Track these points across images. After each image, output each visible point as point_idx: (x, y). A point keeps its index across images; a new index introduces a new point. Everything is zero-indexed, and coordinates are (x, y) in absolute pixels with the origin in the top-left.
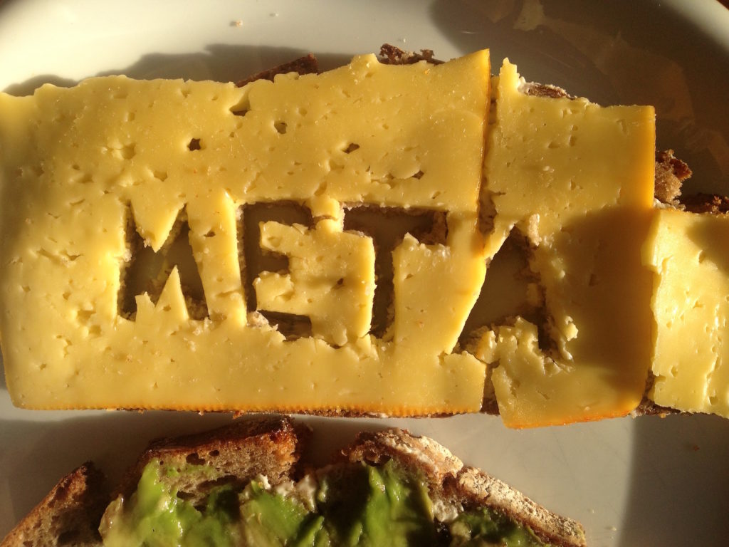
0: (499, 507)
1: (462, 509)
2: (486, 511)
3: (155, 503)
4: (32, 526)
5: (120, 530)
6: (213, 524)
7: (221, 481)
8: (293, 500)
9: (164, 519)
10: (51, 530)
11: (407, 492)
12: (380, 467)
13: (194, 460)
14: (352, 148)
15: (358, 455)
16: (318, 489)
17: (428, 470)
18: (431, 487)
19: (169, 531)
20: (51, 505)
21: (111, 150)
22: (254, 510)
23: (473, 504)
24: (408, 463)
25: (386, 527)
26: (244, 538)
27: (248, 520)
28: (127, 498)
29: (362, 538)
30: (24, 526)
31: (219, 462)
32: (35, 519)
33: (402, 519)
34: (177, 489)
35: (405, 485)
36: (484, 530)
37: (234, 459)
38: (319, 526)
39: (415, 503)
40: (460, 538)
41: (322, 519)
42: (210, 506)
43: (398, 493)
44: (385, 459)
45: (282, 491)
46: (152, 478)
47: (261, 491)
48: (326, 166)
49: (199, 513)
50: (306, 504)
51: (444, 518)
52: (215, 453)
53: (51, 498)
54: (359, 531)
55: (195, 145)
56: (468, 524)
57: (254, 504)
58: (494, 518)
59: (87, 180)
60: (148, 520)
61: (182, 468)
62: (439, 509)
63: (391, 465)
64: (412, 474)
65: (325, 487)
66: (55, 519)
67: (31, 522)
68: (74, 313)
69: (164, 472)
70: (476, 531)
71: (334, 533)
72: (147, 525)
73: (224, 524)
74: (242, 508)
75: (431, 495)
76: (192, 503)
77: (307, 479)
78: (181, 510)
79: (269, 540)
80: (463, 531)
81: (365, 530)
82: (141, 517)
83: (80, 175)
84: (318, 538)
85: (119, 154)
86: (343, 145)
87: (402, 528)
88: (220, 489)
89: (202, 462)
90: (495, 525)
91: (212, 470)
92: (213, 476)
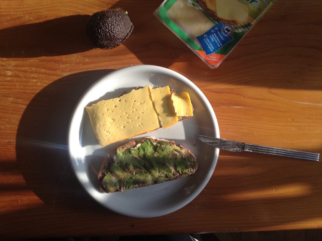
0: (162, 141)
1: (158, 143)
3: (120, 154)
7: (127, 150)
13: (123, 148)
14: (135, 101)
17: (152, 139)
18: (153, 141)
21: (105, 110)
24: (150, 140)
25: (149, 148)
26: (132, 155)
28: (116, 155)
31: (126, 147)
34: (122, 152)
35: (150, 142)
37: (128, 146)
39: (152, 144)
40: (159, 146)
44: (147, 140)
46: (118, 151)
48: (133, 104)
49: (126, 154)
51: (156, 144)
52: (125, 146)
55: (115, 106)
57: (132, 151)
59: (103, 115)
68: (106, 132)
69: (119, 151)
70: (160, 144)
76: (124, 153)
79: (136, 155)
83: (102, 115)
85: (106, 110)
86: (134, 101)
87: (151, 147)
91: (125, 149)
92: (126, 149)
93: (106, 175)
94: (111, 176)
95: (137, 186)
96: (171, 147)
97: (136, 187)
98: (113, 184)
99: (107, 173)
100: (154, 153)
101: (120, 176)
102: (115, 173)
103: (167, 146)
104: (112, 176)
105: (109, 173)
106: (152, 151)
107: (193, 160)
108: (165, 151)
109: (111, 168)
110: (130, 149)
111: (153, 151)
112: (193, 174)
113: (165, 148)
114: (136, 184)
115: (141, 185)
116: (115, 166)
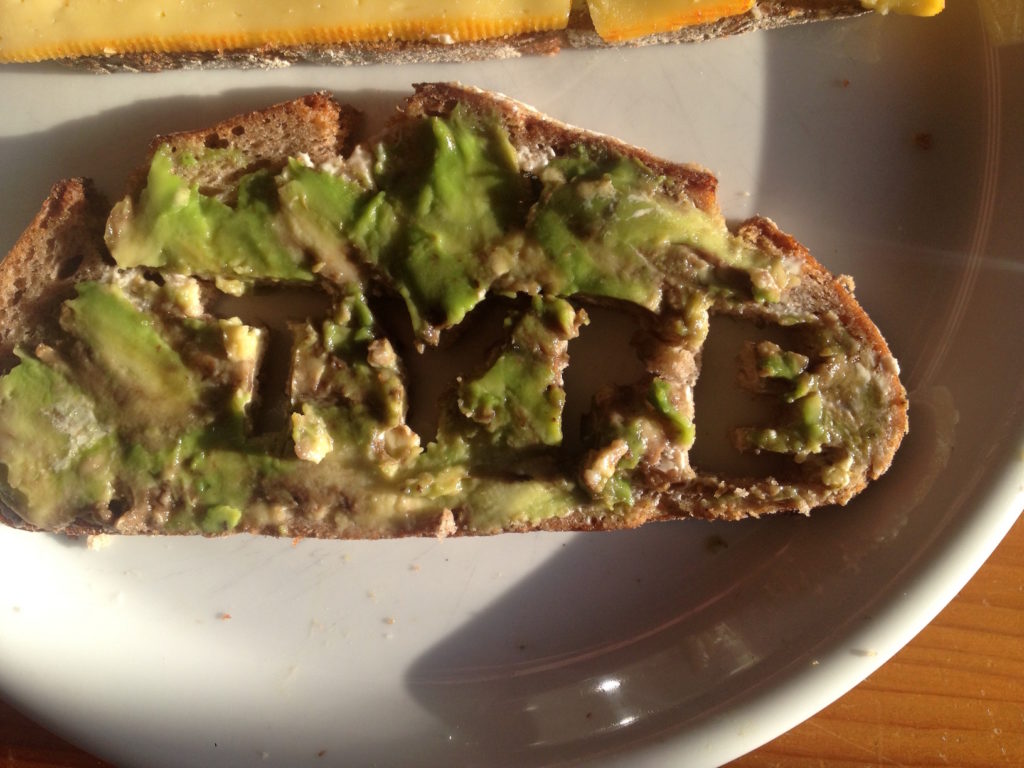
0: (597, 140)
1: (553, 154)
2: (582, 149)
3: (171, 198)
4: (23, 257)
5: (132, 239)
6: (247, 219)
7: (251, 169)
8: (344, 177)
9: (184, 216)
10: (48, 260)
11: (483, 143)
12: (445, 117)
13: (214, 143)
15: (418, 108)
16: (374, 159)
17: (505, 109)
18: (512, 129)
19: (192, 232)
20: (44, 225)
22: (297, 193)
23: (565, 144)
25: (462, 189)
26: (289, 228)
27: (291, 205)
29: (433, 206)
30: (12, 258)
31: (245, 142)
32: (26, 246)
33: (480, 175)
34: (198, 184)
35: (479, 134)
36: (582, 171)
37: (264, 135)
38: (380, 200)
39: (494, 155)
40: (553, 184)
41: (382, 194)
42: (243, 198)
43: (472, 145)
44: (451, 105)
45: (329, 168)
46: (163, 167)
47: (303, 169)
49: (229, 209)
50: (362, 181)
51: (531, 167)
52: (239, 131)
53: (42, 217)
54: (428, 197)
56: (561, 169)
57: (295, 185)
58: (593, 156)
60: (165, 218)
61: (201, 153)
62: (524, 157)
63: (459, 112)
64: (486, 119)
65: (383, 157)
66: (50, 243)
67: (20, 252)
69: (179, 162)
70: (570, 174)
71: (398, 204)
72: (165, 225)
73: (262, 216)
74: (282, 191)
75: (513, 141)
76: (219, 198)
77: (358, 150)
78: (206, 208)
79: (321, 228)
80: (556, 176)
81: (437, 195)
82: (156, 215)
84: (380, 215)
87: (481, 187)
88: (251, 178)
89: (225, 144)
90: (594, 164)
91: (239, 154)
92: (241, 162)
93: (17, 361)
94: (59, 379)
95: (282, 514)
96: (666, 211)
97: (272, 530)
98: (64, 454)
99: (30, 350)
100: (497, 242)
101: (140, 393)
102: (97, 355)
103: (633, 197)
104: (69, 379)
105: (45, 351)
106: (477, 224)
107: (866, 374)
108: (611, 237)
109: (72, 304)
110: (279, 166)
111: (491, 228)
112: (838, 506)
113: (607, 213)
114: (271, 503)
115: (322, 514)
116: (112, 301)
